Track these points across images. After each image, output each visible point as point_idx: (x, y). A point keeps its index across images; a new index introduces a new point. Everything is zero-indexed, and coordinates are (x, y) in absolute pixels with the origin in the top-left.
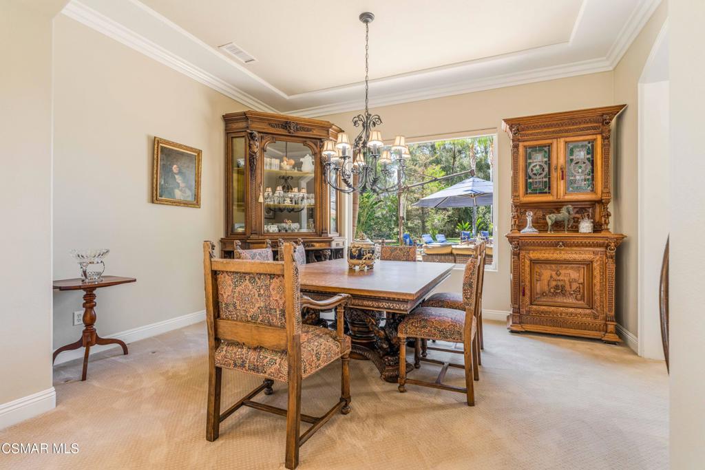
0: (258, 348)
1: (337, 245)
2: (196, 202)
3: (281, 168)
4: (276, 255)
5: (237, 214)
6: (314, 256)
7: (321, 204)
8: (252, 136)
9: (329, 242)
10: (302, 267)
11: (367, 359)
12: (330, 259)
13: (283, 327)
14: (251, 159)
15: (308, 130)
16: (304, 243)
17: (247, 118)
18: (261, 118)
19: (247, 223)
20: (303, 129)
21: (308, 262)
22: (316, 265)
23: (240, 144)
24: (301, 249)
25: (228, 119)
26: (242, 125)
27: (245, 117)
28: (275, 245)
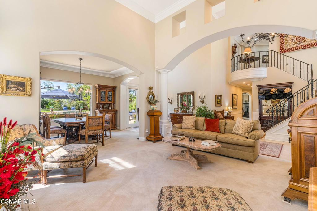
0: (96, 130)
13: (102, 126)
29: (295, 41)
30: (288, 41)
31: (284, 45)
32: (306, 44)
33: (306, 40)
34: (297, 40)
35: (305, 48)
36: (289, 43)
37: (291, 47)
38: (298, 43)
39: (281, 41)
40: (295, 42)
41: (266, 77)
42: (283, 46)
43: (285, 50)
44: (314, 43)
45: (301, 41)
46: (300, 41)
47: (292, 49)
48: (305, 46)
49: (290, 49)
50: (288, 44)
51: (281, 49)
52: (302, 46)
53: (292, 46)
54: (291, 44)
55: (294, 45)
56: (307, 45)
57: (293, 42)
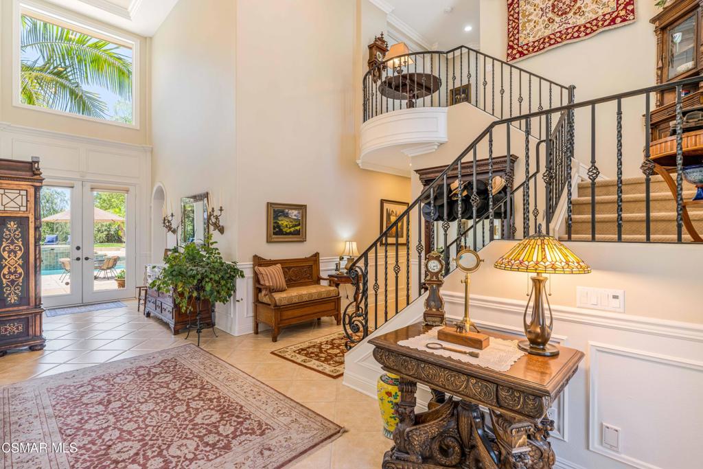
29: (550, 15)
30: (530, 18)
31: (518, 33)
32: (581, 21)
33: (579, 8)
34: (556, 10)
35: (578, 37)
36: (532, 24)
37: (537, 38)
38: (557, 19)
39: (511, 18)
40: (549, 20)
41: (447, 140)
42: (517, 37)
43: (520, 49)
44: (604, 15)
45: (566, 13)
46: (562, 15)
47: (542, 45)
48: (576, 29)
49: (536, 44)
50: (530, 26)
51: (511, 47)
52: (570, 31)
53: (540, 34)
54: (538, 28)
55: (546, 28)
56: (585, 26)
57: (543, 18)
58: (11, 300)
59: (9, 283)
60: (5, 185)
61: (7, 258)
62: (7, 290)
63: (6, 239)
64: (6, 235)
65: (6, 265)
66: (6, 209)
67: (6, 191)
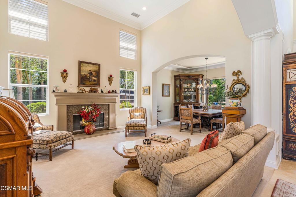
0: (187, 120)
1: (202, 105)
2: (169, 96)
3: (187, 86)
4: (187, 107)
5: (177, 97)
6: (196, 107)
7: (197, 95)
8: (181, 80)
9: (200, 104)
10: (193, 110)
11: (206, 128)
12: (200, 108)
13: (190, 117)
14: (181, 85)
15: (194, 77)
16: (193, 105)
17: (180, 76)
18: (183, 76)
19: (180, 99)
20: (193, 77)
21: (194, 109)
22: (196, 109)
23: (178, 82)
24: (193, 106)
25: (175, 76)
26: (178, 77)
27: (179, 76)
28: (187, 105)
58: (294, 131)
59: (293, 121)
60: (291, 67)
61: (292, 107)
62: (292, 125)
63: (291, 96)
64: (292, 94)
65: (292, 111)
66: (292, 80)
67: (292, 70)
